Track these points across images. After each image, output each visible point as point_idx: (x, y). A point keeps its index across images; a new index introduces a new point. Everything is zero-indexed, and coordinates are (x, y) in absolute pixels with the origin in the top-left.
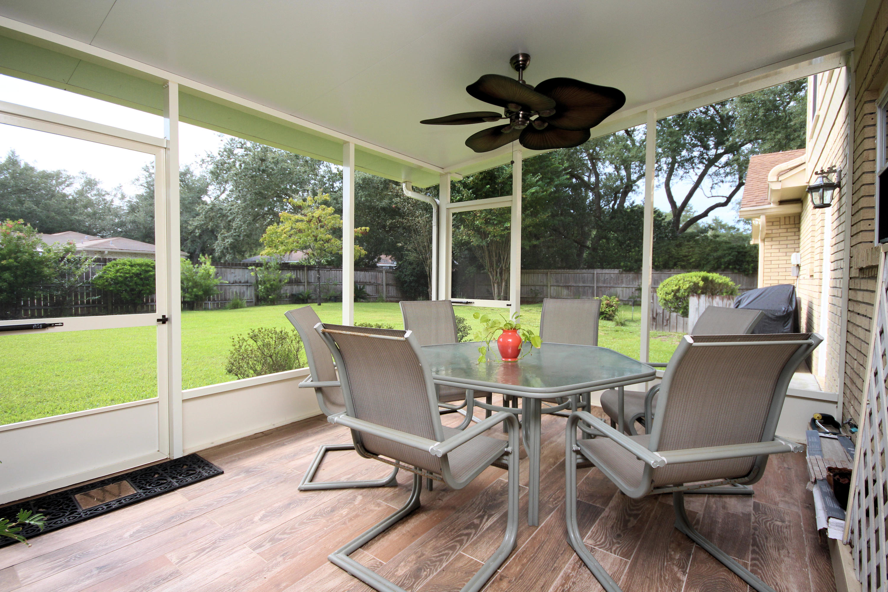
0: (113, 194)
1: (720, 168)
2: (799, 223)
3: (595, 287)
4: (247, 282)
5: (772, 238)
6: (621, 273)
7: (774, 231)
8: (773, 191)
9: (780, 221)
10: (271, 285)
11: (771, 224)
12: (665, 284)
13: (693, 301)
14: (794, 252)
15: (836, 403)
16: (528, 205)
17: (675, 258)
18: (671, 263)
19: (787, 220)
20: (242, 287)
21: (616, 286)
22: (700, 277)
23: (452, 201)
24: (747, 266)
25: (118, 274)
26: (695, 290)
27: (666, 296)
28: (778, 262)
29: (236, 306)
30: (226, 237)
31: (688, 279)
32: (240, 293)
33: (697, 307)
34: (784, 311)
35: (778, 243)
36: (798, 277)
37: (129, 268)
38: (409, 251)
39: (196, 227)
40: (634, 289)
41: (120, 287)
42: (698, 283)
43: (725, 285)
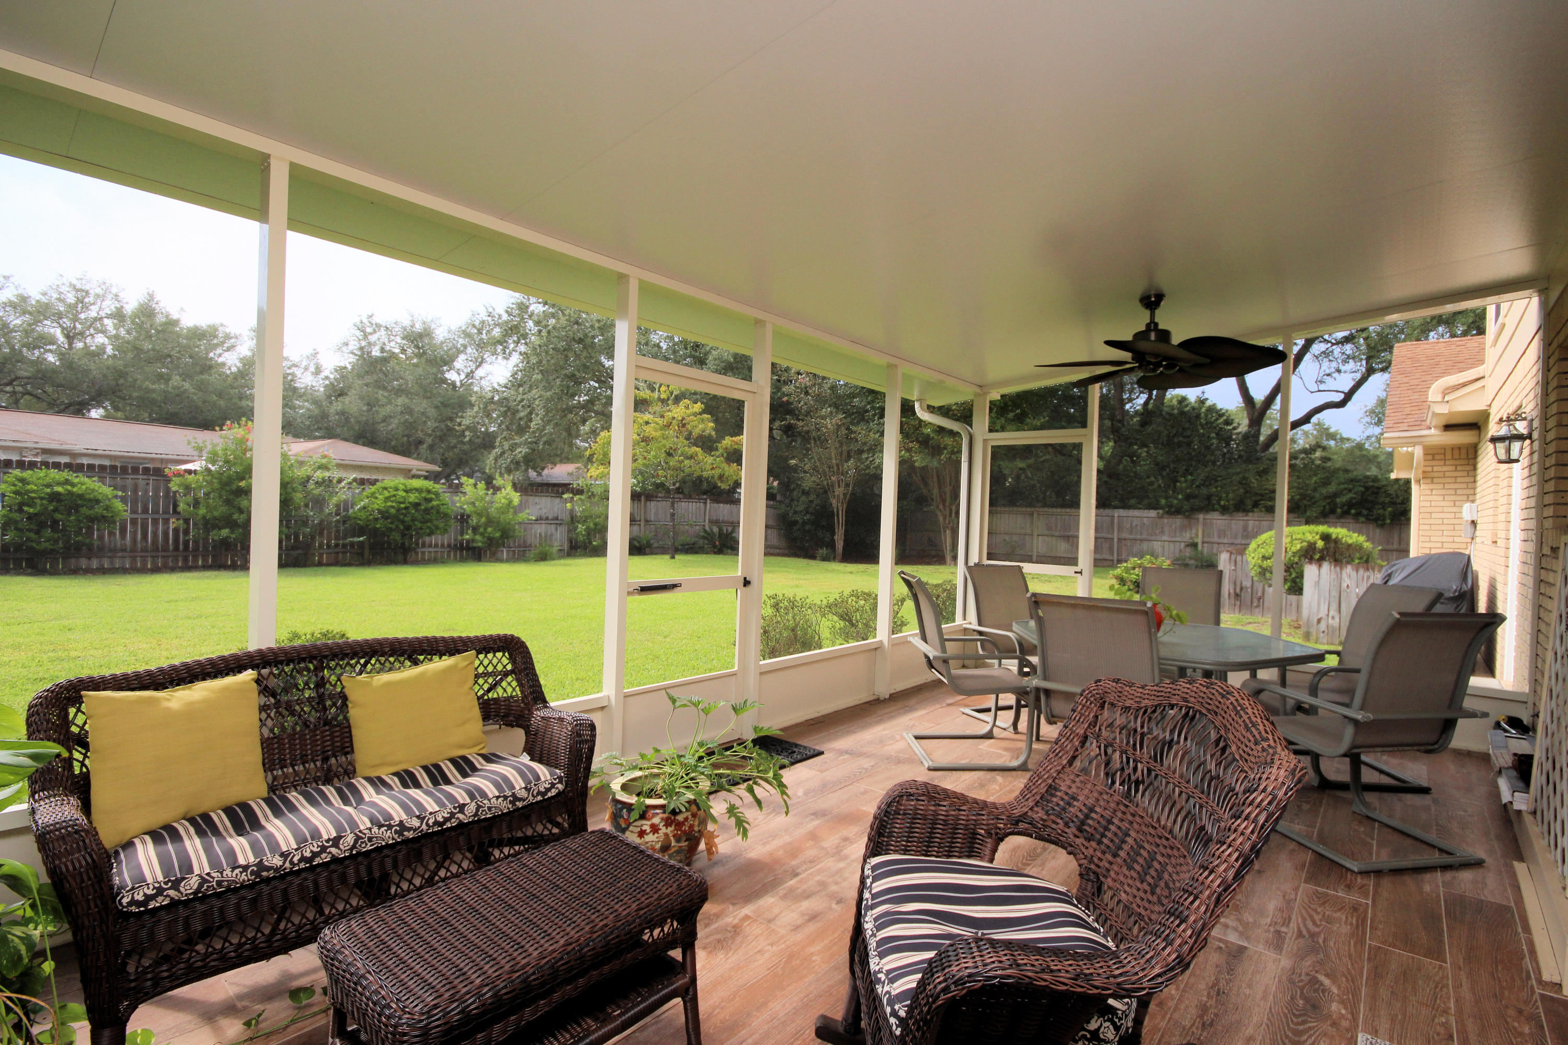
0: (303, 366)
1: (1333, 344)
2: (1475, 457)
3: (1116, 540)
4: (557, 519)
5: (1432, 478)
6: (1161, 517)
7: (1435, 469)
8: (1434, 414)
9: (1445, 454)
10: (596, 524)
11: (1430, 457)
12: (1261, 542)
13: (1310, 572)
14: (1468, 500)
15: (1526, 703)
16: (1010, 403)
17: (1256, 494)
18: (1249, 503)
19: (1456, 453)
20: (549, 526)
21: (1152, 538)
22: (1317, 533)
23: (991, 431)
24: (1381, 511)
25: (390, 504)
26: (1309, 554)
27: (1262, 561)
28: (1442, 515)
29: (543, 557)
30: (516, 444)
31: (1299, 536)
32: (546, 536)
33: (1317, 579)
34: (1456, 591)
35: (1441, 486)
36: (1473, 539)
37: (404, 494)
38: (805, 472)
39: (468, 428)
40: (1183, 545)
41: (391, 523)
42: (1315, 543)
43: (1359, 548)
